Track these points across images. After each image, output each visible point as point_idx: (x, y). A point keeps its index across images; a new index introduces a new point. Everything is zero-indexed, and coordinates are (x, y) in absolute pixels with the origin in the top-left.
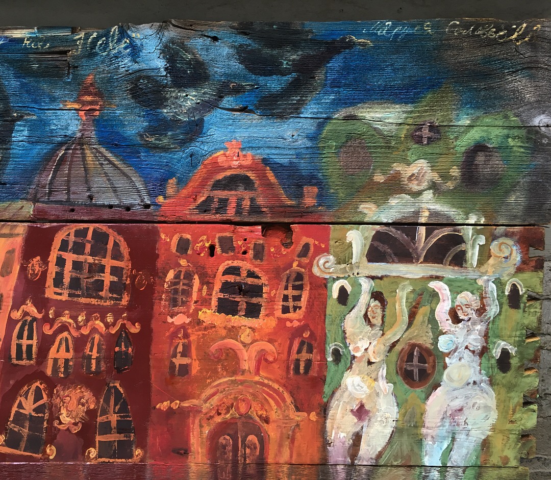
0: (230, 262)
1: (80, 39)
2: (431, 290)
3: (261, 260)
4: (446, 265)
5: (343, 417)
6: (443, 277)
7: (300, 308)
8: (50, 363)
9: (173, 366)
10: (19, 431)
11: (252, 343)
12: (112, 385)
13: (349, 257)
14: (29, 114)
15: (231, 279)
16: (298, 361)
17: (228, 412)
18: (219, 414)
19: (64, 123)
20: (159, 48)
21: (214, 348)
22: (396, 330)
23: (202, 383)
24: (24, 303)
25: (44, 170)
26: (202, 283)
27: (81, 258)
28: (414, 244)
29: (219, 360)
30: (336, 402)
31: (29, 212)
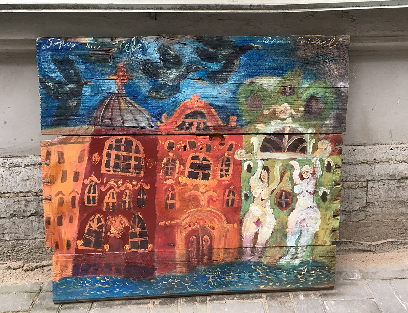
0: (194, 153)
1: (116, 44)
2: (291, 165)
3: (210, 152)
4: (297, 153)
5: (250, 225)
6: (296, 159)
7: (229, 175)
8: (105, 205)
9: (167, 204)
10: (90, 238)
11: (205, 192)
12: (136, 214)
13: (252, 150)
14: (90, 82)
15: (195, 161)
16: (228, 200)
17: (194, 225)
18: (190, 226)
19: (109, 86)
20: (156, 48)
21: (187, 195)
22: (274, 184)
23: (181, 211)
24: (90, 176)
25: (99, 110)
26: (181, 164)
27: (119, 153)
28: (283, 143)
29: (189, 201)
30: (246, 219)
31: (91, 131)
